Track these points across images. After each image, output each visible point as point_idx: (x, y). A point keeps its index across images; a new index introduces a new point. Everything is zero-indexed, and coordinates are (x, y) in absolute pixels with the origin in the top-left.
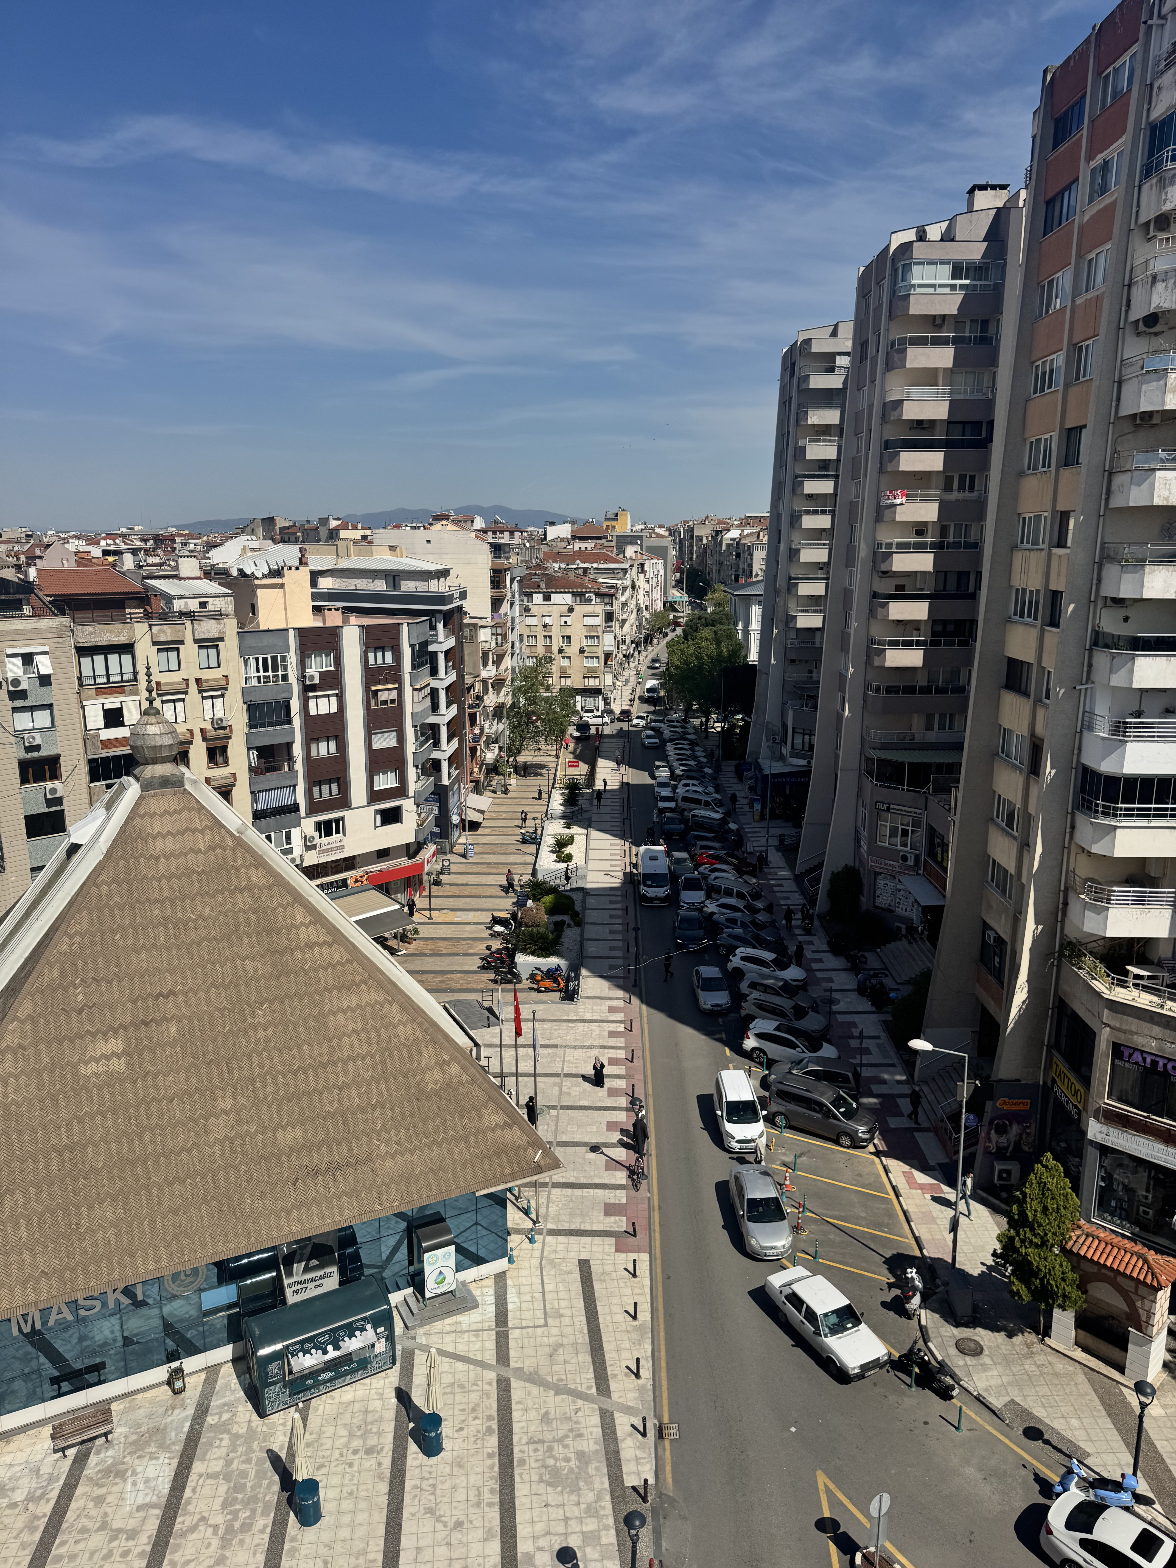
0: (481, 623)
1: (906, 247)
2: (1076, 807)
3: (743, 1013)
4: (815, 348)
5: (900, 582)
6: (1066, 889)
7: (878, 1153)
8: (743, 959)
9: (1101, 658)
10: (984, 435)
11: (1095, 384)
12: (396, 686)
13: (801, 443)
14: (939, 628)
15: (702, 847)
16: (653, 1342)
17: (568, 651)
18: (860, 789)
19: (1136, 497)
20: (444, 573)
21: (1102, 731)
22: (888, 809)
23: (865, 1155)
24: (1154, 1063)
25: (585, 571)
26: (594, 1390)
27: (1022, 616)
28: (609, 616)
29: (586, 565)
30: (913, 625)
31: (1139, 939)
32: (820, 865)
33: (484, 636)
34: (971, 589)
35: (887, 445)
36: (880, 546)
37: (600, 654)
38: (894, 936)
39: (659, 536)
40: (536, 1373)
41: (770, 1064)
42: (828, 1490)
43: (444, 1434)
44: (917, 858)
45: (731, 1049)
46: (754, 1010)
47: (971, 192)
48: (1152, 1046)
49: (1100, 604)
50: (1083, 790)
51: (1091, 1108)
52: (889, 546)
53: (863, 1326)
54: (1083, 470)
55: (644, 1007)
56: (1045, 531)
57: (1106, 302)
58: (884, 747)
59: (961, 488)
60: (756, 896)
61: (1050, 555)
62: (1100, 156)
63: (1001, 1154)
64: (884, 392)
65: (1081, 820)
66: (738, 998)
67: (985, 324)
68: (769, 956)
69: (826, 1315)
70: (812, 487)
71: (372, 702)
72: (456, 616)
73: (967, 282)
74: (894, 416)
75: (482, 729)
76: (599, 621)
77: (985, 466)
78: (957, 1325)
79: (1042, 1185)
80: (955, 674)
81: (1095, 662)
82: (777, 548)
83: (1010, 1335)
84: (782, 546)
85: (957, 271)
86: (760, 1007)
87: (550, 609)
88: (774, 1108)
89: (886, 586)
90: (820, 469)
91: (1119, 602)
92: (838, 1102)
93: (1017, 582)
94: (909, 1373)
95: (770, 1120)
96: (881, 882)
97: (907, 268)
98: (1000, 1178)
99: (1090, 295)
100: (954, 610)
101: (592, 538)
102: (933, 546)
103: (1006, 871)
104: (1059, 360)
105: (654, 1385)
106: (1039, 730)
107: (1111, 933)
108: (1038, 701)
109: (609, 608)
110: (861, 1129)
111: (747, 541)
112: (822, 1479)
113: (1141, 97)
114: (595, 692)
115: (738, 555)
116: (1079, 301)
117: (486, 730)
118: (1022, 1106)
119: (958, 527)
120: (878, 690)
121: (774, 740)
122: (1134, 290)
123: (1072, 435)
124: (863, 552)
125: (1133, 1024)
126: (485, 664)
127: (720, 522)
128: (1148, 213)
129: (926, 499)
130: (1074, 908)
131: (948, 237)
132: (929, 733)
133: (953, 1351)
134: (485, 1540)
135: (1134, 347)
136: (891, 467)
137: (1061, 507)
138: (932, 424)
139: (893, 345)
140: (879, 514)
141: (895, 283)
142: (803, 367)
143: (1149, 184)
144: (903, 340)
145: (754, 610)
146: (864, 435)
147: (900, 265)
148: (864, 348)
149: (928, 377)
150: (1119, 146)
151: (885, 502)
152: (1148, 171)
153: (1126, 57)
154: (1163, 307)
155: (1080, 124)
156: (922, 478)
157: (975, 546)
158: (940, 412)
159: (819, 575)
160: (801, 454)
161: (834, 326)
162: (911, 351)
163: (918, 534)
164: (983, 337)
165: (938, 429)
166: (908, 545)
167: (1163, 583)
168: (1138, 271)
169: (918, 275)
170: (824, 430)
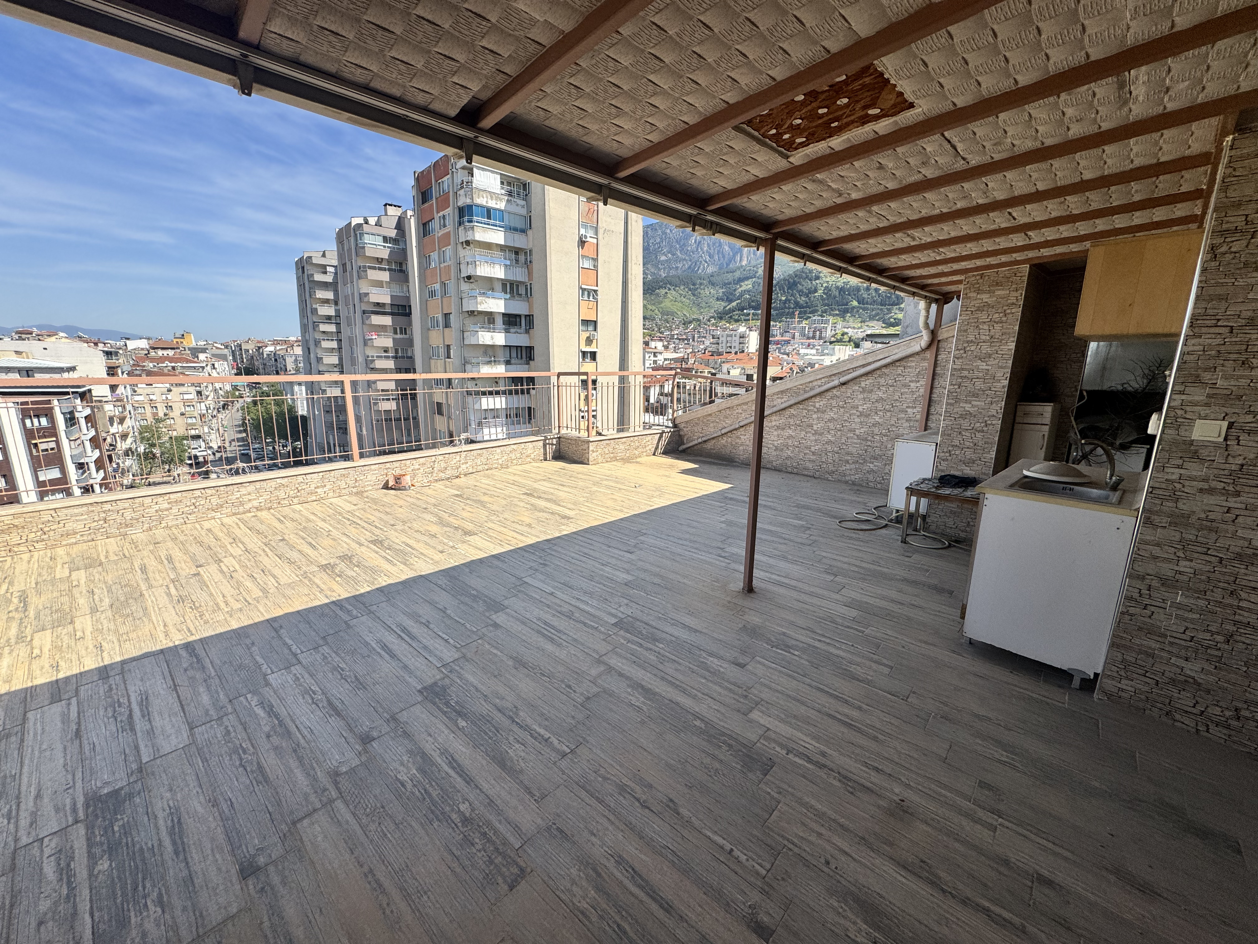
0: (104, 399)
1: (359, 226)
4: (315, 261)
9: (470, 399)
10: (406, 311)
11: (453, 298)
12: (54, 439)
13: (314, 306)
14: (401, 394)
17: (171, 415)
19: (473, 341)
20: (73, 369)
21: (474, 425)
25: (173, 368)
27: (438, 385)
28: (199, 393)
29: (173, 364)
30: (389, 392)
33: (108, 408)
35: (364, 312)
36: (368, 357)
37: (196, 415)
39: (217, 348)
47: (385, 205)
49: (467, 380)
52: (373, 357)
54: (453, 330)
56: (442, 351)
57: (452, 268)
59: (401, 333)
61: (445, 361)
62: (441, 213)
64: (359, 289)
67: (401, 264)
70: (323, 327)
71: (34, 451)
72: (88, 395)
73: (391, 245)
74: (366, 299)
75: (118, 464)
76: (193, 396)
77: (410, 324)
81: (468, 401)
82: (309, 358)
84: (312, 355)
85: (385, 239)
87: (153, 390)
90: (326, 319)
91: (473, 379)
97: (362, 235)
99: (446, 264)
101: (172, 349)
102: (393, 357)
104: (437, 286)
106: (451, 429)
108: (449, 417)
109: (198, 388)
111: (281, 353)
113: (453, 195)
114: (198, 437)
115: (276, 360)
116: (442, 266)
117: (121, 465)
119: (402, 350)
120: (377, 420)
122: (461, 265)
123: (447, 316)
124: (361, 359)
126: (112, 425)
127: (259, 342)
128: (463, 239)
129: (387, 337)
131: (378, 224)
135: (464, 286)
136: (367, 322)
137: (447, 343)
138: (384, 304)
139: (360, 267)
140: (365, 343)
141: (356, 240)
142: (309, 269)
143: (461, 229)
144: (365, 267)
145: (296, 388)
146: (351, 306)
147: (358, 233)
148: (344, 265)
149: (379, 284)
150: (448, 211)
151: (367, 337)
152: (460, 224)
153: (445, 178)
154: (473, 274)
155: (432, 198)
156: (383, 328)
157: (411, 357)
158: (387, 300)
159: (335, 369)
160: (314, 311)
161: (324, 252)
162: (369, 272)
163: (386, 351)
164: (401, 271)
165: (387, 307)
166: (381, 357)
167: (487, 371)
168: (462, 259)
169: (367, 239)
170: (326, 301)
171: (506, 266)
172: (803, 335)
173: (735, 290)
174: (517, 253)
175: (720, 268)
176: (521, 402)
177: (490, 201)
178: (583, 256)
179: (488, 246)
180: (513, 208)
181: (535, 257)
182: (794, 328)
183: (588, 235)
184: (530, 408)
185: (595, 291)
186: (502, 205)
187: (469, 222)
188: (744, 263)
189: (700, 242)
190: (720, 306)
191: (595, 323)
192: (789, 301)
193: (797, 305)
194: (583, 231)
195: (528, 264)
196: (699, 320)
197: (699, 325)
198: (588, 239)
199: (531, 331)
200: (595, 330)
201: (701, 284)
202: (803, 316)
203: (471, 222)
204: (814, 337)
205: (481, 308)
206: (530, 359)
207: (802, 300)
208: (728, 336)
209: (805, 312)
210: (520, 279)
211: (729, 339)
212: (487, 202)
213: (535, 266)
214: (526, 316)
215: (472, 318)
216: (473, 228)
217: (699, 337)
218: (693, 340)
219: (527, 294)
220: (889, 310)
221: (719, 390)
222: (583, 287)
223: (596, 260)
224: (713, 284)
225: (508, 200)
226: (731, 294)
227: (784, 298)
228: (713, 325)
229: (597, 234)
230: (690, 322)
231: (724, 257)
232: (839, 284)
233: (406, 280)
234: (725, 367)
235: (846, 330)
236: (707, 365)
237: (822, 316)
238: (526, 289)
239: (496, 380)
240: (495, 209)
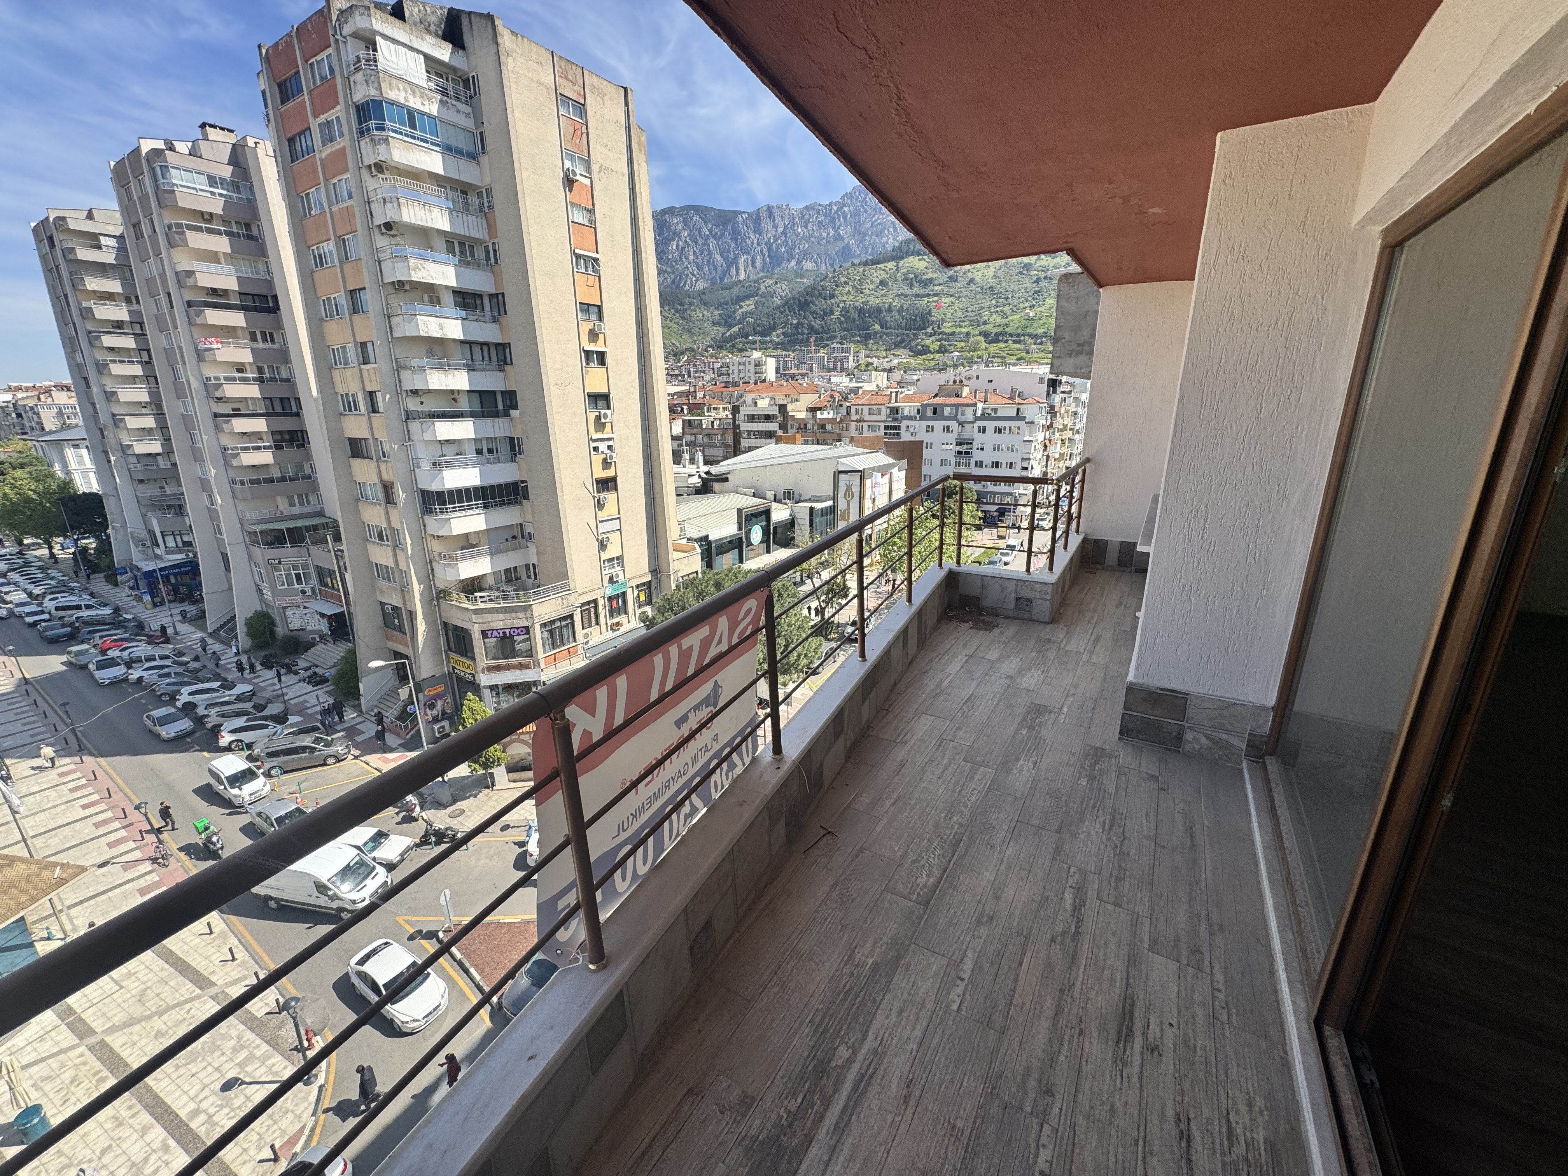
1: (156, 153)
2: (423, 514)
3: (209, 726)
4: (72, 225)
5: (236, 406)
6: (431, 562)
7: (356, 758)
8: (190, 694)
9: (414, 426)
10: (271, 304)
11: (364, 261)
13: (85, 304)
14: (278, 437)
15: (101, 637)
16: (236, 936)
18: (250, 558)
19: (410, 332)
21: (426, 466)
22: (280, 562)
23: (349, 761)
24: (504, 633)
26: (198, 991)
27: (350, 410)
30: (258, 436)
31: (478, 577)
32: (233, 618)
34: (294, 410)
35: (189, 304)
36: (208, 379)
38: (312, 644)
40: (132, 1018)
41: (250, 746)
42: (407, 921)
43: (48, 1115)
44: (313, 589)
45: (209, 752)
46: (219, 720)
47: (203, 126)
48: (500, 625)
49: (404, 395)
50: (424, 503)
51: (479, 670)
52: (217, 379)
53: (392, 836)
54: (371, 314)
55: (100, 760)
56: (352, 353)
57: (356, 209)
58: (261, 522)
59: (265, 340)
60: (181, 654)
61: (361, 370)
62: (322, 116)
63: (436, 720)
64: (173, 265)
65: (428, 519)
66: (200, 721)
67: (248, 226)
68: (216, 685)
69: (366, 844)
70: (108, 341)
73: (224, 192)
74: (189, 283)
78: (445, 808)
79: (472, 710)
80: (299, 467)
81: (410, 428)
83: (475, 796)
84: (95, 389)
85: (212, 181)
86: (223, 716)
88: (267, 766)
89: (226, 409)
90: (114, 327)
91: (415, 392)
92: (317, 740)
93: (341, 389)
94: (430, 844)
95: (268, 775)
96: (289, 613)
97: (165, 169)
98: (439, 732)
99: (342, 205)
100: (287, 424)
102: (255, 379)
103: (387, 567)
104: (330, 246)
105: (251, 956)
106: (385, 477)
107: (463, 576)
108: (379, 460)
110: (340, 748)
111: (29, 403)
112: (401, 920)
113: (343, 84)
115: (19, 415)
116: (335, 208)
118: (441, 689)
119: (270, 367)
120: (242, 482)
121: (144, 545)
122: (372, 206)
123: (354, 294)
124: (195, 385)
125: (489, 617)
128: (369, 160)
129: (238, 346)
130: (438, 569)
131: (195, 154)
132: (293, 508)
133: (449, 820)
134: (142, 1137)
135: (381, 241)
136: (199, 321)
137: (359, 340)
138: (226, 292)
139: (170, 227)
140: (200, 356)
141: (155, 179)
142: (62, 241)
143: (365, 142)
144: (179, 226)
145: (69, 452)
146: (163, 297)
147: (156, 165)
148: (136, 226)
149: (213, 257)
150: (337, 112)
151: (201, 346)
152: (362, 133)
153: (323, 55)
154: (396, 219)
155: (300, 91)
156: (229, 332)
157: (288, 380)
158: (231, 284)
159: (144, 411)
160: (86, 314)
161: (90, 211)
162: (190, 235)
163: (240, 371)
164: (250, 237)
165: (231, 295)
166: (234, 379)
167: (438, 380)
168: (372, 195)
169: (176, 177)
170: (109, 297)
171: (451, 211)
172: (822, 367)
173: (734, 312)
174: (464, 192)
175: (713, 284)
176: (497, 428)
177: (411, 98)
178: (574, 205)
179: (416, 175)
180: (451, 116)
181: (498, 199)
182: (811, 359)
183: (578, 172)
184: (511, 439)
185: (596, 260)
186: (433, 108)
187: (378, 129)
188: (742, 277)
189: (683, 249)
190: (718, 331)
191: (600, 308)
192: (802, 325)
193: (811, 329)
194: (568, 164)
195: (486, 211)
196: (693, 350)
197: (695, 357)
198: (578, 177)
199: (503, 319)
200: (600, 318)
201: (690, 304)
202: (820, 343)
203: (383, 129)
204: (835, 370)
205: (417, 276)
206: (506, 363)
207: (817, 324)
208: (739, 364)
209: (822, 339)
210: (475, 233)
211: (741, 367)
212: (406, 98)
213: (500, 213)
214: (491, 296)
215: (401, 295)
216: (386, 140)
217: (696, 372)
218: (689, 376)
219: (488, 259)
220: (915, 335)
221: (745, 426)
222: (577, 251)
223: (591, 211)
224: (706, 304)
225: (441, 101)
226: (730, 317)
227: (795, 322)
228: (712, 356)
229: (590, 173)
230: (683, 353)
231: (716, 269)
232: (857, 304)
233: (262, 252)
234: (749, 398)
235: (870, 360)
236: (721, 399)
237: (841, 343)
238: (487, 253)
239: (453, 395)
240: (422, 114)
